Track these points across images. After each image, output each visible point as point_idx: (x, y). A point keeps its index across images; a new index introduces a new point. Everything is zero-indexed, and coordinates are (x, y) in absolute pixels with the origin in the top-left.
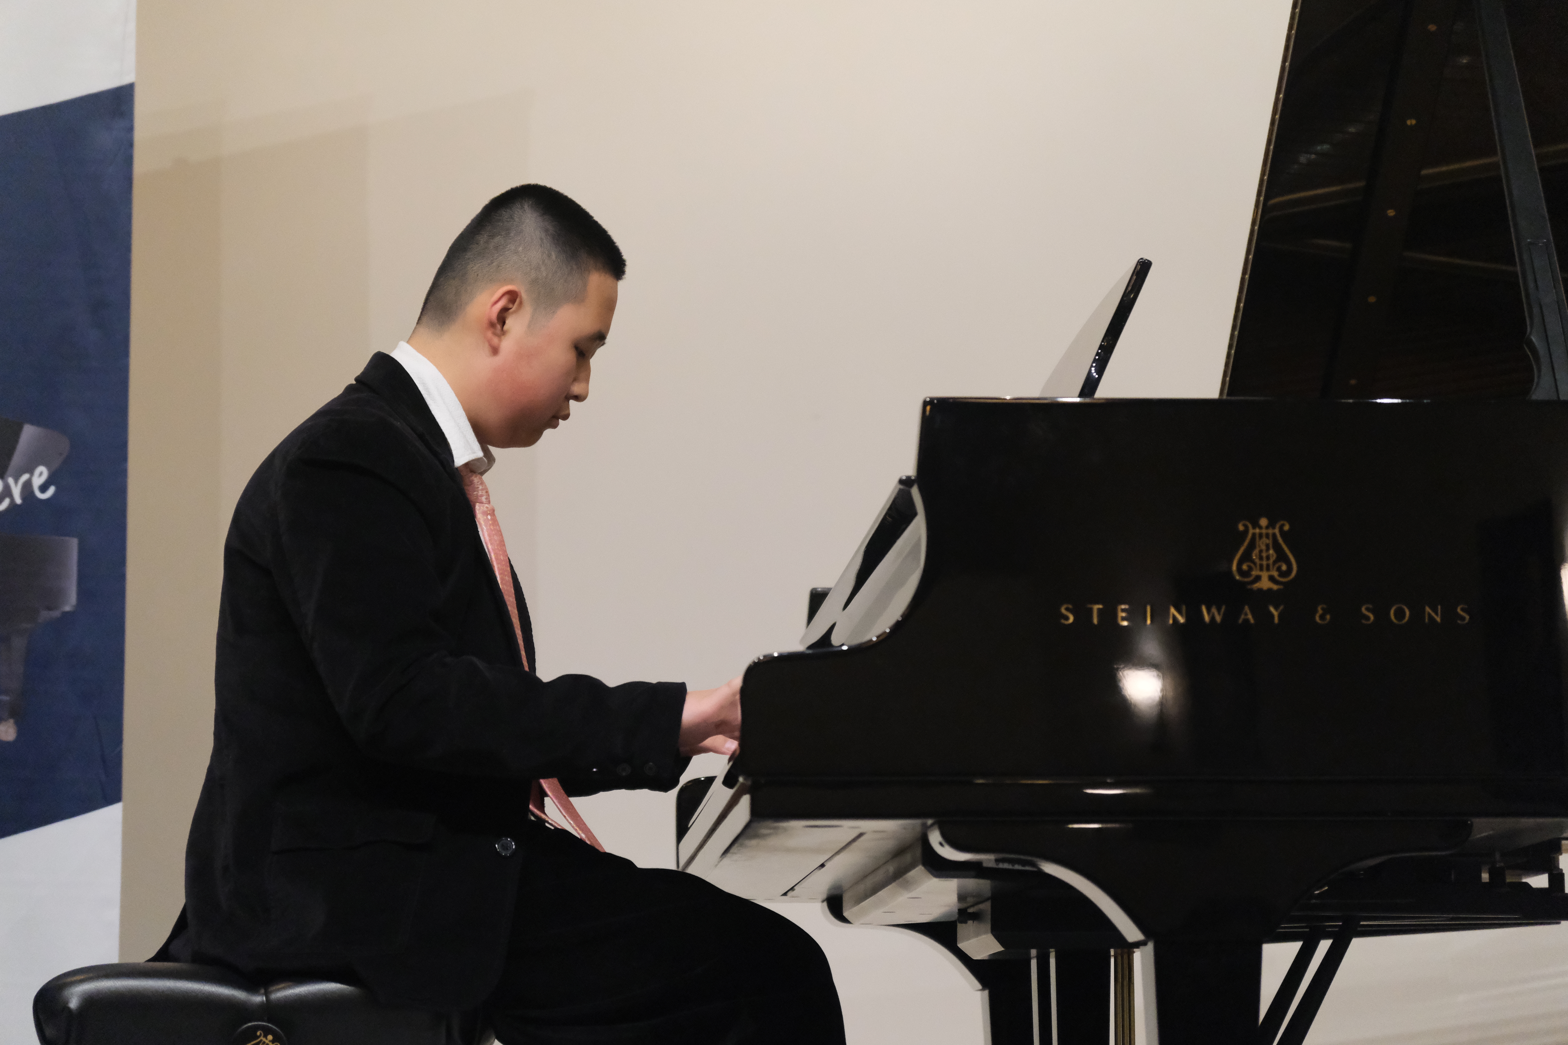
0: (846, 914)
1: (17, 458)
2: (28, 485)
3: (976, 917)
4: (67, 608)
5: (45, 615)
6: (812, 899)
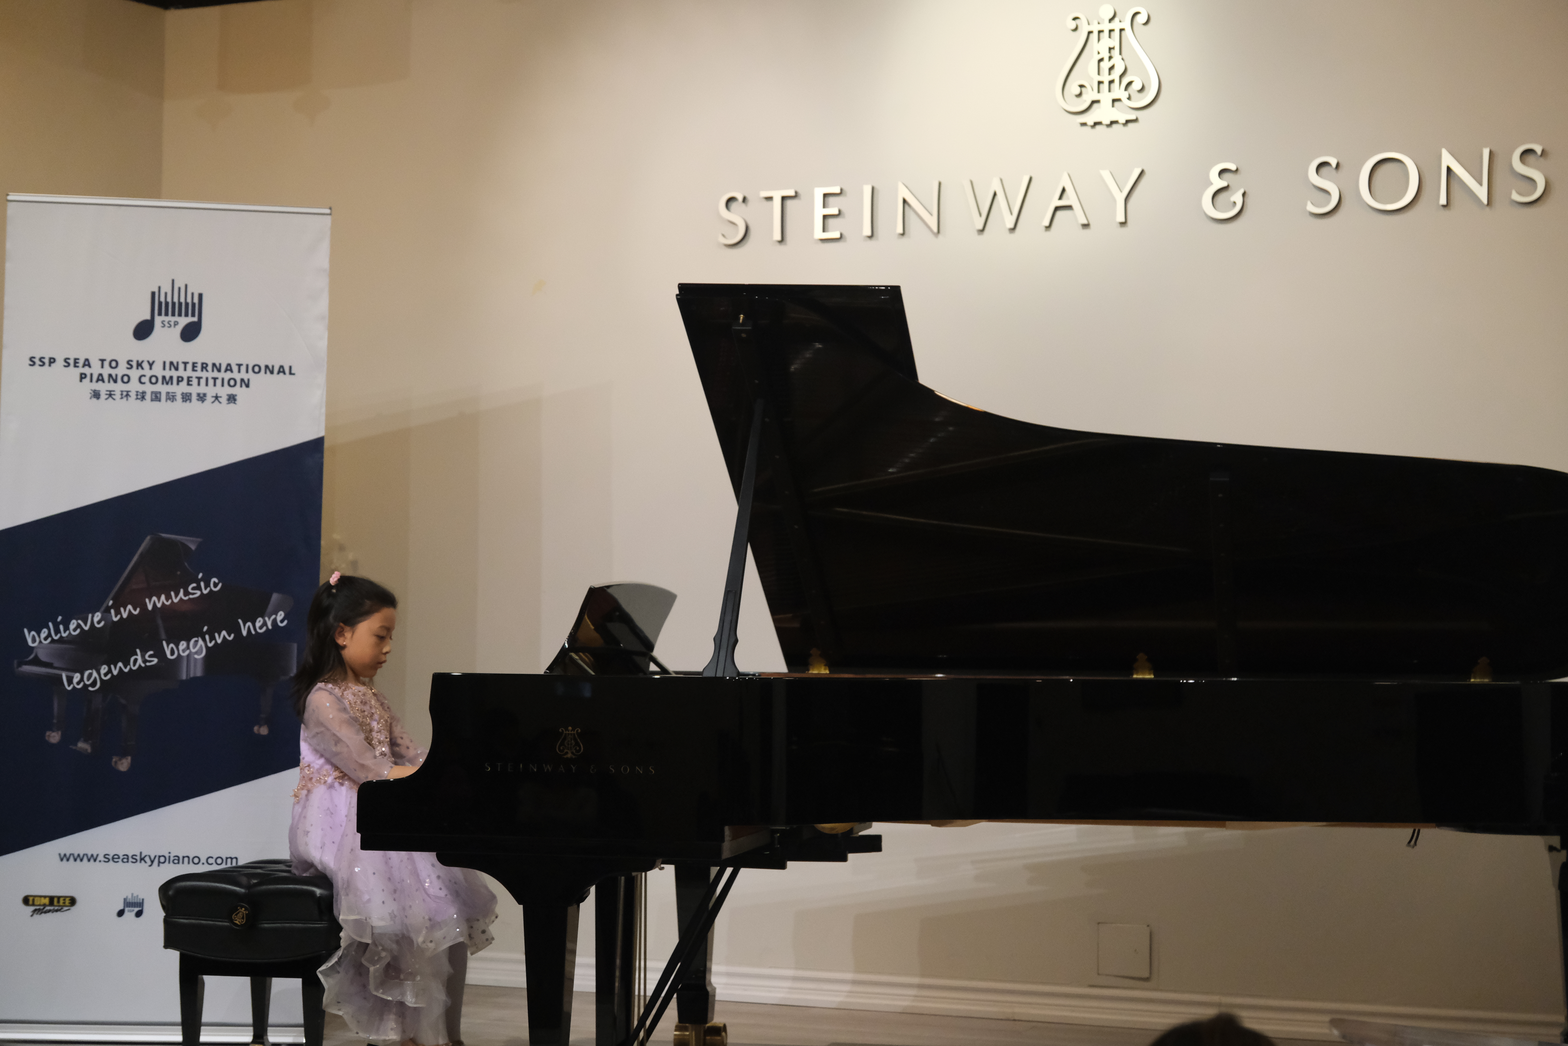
1: (270, 608)
2: (275, 620)
5: (283, 678)
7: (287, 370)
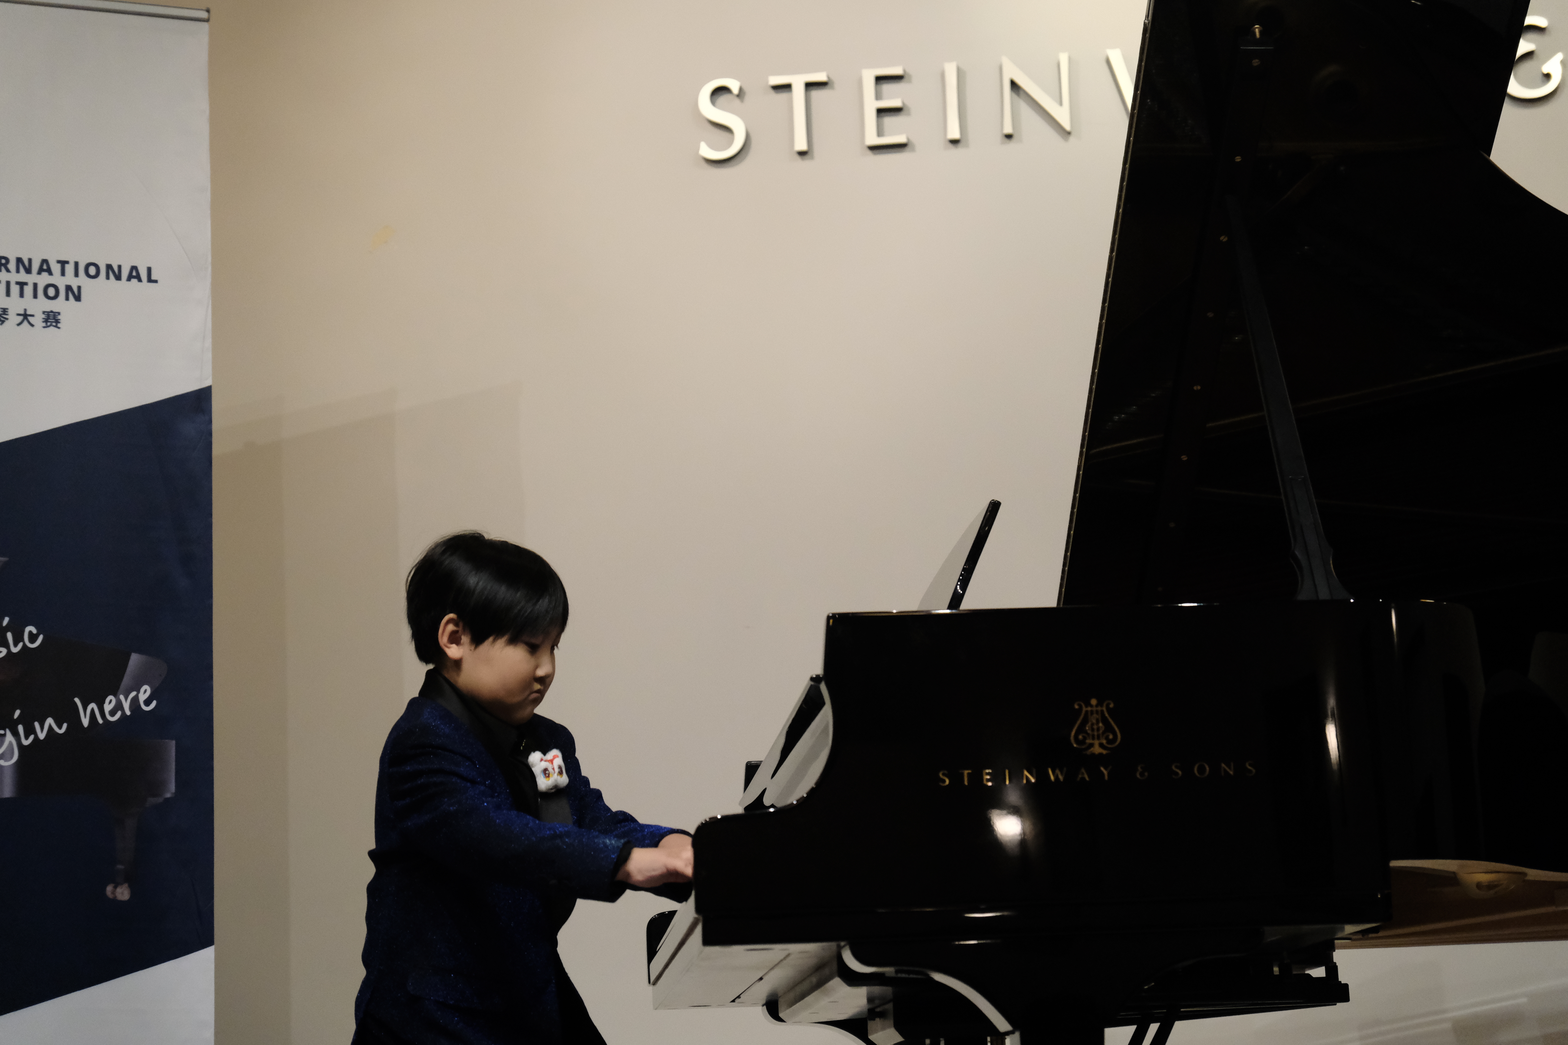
0: (781, 1015)
1: (127, 680)
2: (135, 700)
3: (882, 1015)
4: (168, 795)
5: (152, 801)
6: (754, 1004)
7: (144, 276)
